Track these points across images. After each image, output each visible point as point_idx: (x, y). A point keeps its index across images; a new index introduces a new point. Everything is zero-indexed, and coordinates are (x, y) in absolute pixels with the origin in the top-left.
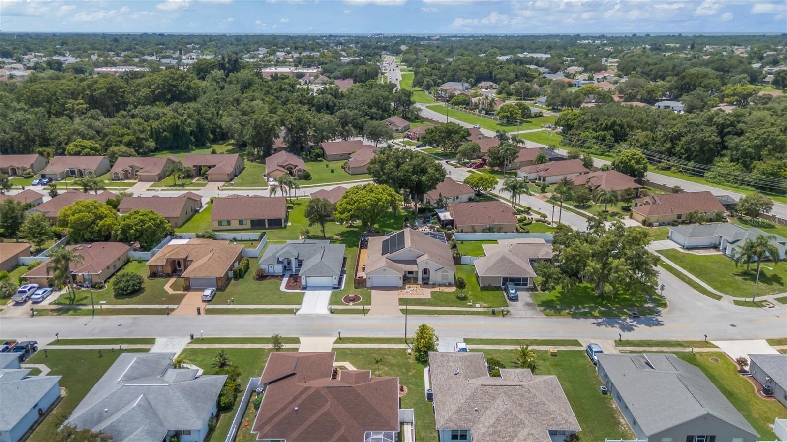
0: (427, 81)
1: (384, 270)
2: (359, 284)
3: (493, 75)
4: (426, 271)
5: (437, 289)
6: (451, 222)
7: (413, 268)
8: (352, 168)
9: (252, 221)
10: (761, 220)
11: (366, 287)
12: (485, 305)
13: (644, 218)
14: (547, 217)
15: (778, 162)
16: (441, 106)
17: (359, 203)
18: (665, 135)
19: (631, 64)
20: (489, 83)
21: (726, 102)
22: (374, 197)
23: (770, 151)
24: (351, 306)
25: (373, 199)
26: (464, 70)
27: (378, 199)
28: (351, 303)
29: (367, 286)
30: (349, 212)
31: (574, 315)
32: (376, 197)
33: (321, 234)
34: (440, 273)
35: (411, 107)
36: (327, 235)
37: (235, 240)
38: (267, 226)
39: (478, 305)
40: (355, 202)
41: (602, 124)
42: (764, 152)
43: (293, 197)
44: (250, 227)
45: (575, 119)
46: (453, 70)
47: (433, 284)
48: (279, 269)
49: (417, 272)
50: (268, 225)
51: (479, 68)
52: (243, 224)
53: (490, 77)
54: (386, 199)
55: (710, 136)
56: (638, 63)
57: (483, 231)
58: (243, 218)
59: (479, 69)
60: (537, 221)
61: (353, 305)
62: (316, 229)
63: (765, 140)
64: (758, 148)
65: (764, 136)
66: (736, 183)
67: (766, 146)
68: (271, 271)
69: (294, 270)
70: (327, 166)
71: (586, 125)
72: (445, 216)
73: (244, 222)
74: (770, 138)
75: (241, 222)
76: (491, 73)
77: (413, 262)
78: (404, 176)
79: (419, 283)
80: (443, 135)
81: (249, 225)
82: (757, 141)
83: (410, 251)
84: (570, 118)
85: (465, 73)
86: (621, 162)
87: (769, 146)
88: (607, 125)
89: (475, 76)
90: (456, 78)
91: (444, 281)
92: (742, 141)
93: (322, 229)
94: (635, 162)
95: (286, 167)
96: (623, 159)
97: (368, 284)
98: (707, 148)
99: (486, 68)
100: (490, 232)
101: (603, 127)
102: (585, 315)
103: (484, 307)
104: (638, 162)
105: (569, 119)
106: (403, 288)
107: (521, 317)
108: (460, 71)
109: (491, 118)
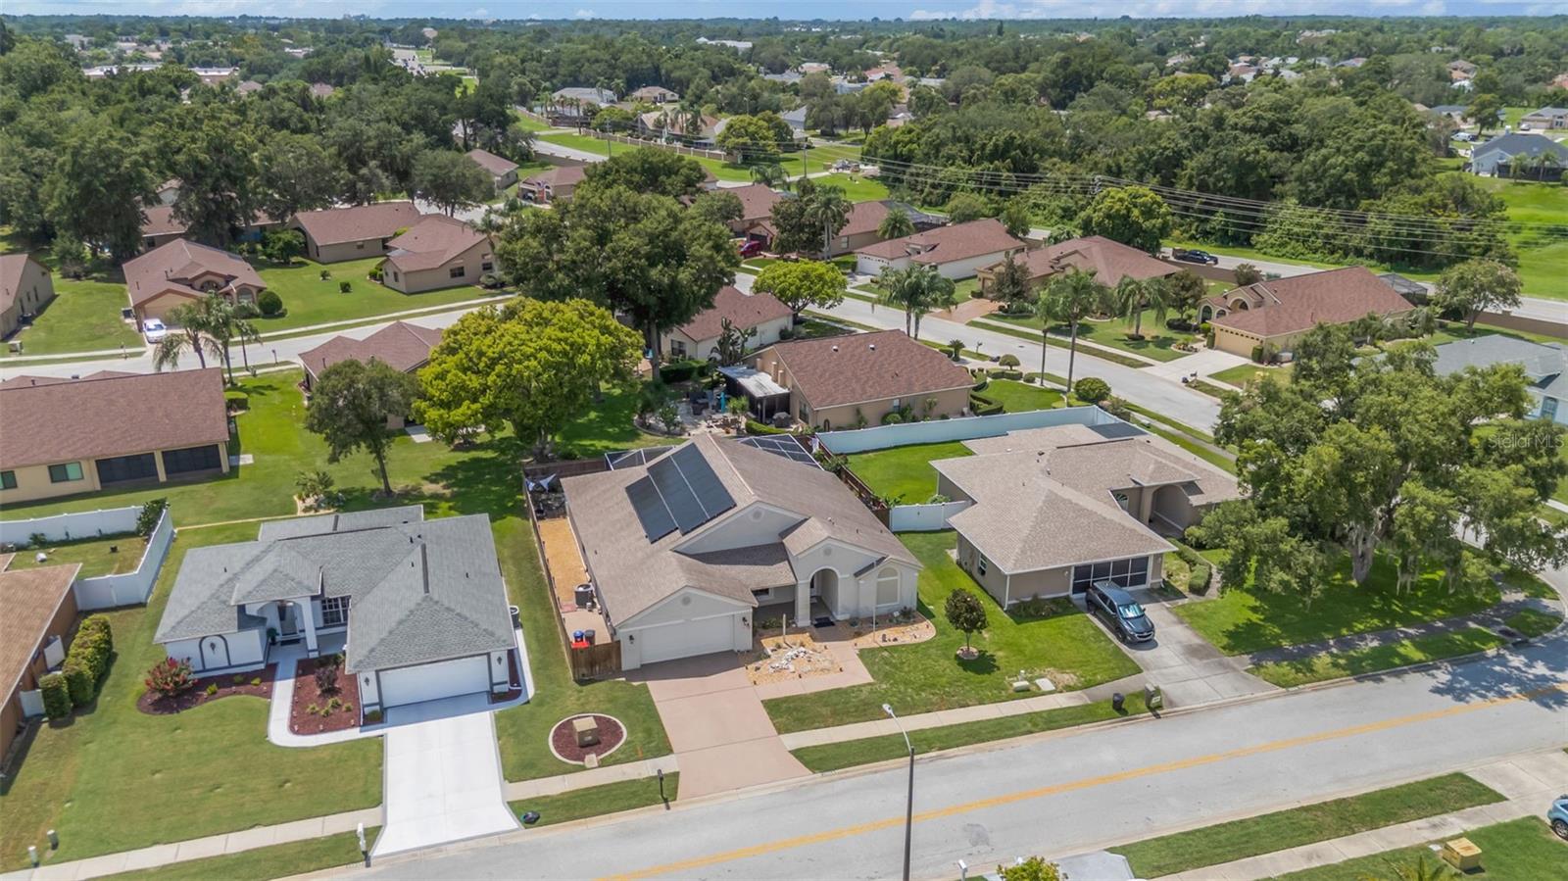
0: (520, 85)
1: (686, 601)
2: (592, 664)
3: (663, 72)
4: (824, 581)
5: (872, 640)
6: (782, 403)
7: (775, 575)
8: (405, 274)
9: (101, 464)
10: (1477, 325)
11: (618, 671)
12: (1068, 678)
13: (1256, 344)
14: (1017, 364)
15: (1419, 199)
16: (570, 135)
17: (509, 366)
18: (1141, 158)
19: (926, 52)
20: (657, 91)
21: (1159, 109)
22: (559, 340)
23: (1393, 173)
24: (595, 774)
25: (555, 345)
26: (597, 61)
27: (572, 345)
28: (591, 759)
29: (625, 667)
30: (475, 400)
31: (1360, 670)
32: (565, 340)
33: (373, 483)
34: (870, 581)
35: (510, 130)
36: (398, 484)
37: (40, 542)
38: (162, 477)
39: (1045, 684)
40: (494, 362)
41: (984, 146)
42: (1379, 179)
43: (240, 369)
44: (98, 487)
45: (911, 141)
46: (574, 62)
47: (853, 622)
48: (249, 647)
49: (792, 589)
50: (167, 472)
51: (630, 56)
52: (66, 479)
53: (655, 78)
54: (598, 345)
55: (1257, 152)
56: (940, 49)
57: (884, 420)
58: (64, 456)
59: (630, 61)
60: (996, 376)
61: (602, 764)
62: (356, 468)
63: (1376, 152)
64: (1364, 170)
65: (1378, 141)
66: (1332, 253)
67: (1381, 165)
68: (216, 659)
69: (312, 643)
70: (324, 275)
71: (945, 151)
72: (762, 384)
73: (72, 471)
74: (1389, 146)
75: (58, 472)
76: (657, 69)
77: (773, 552)
78: (627, 269)
79: (800, 624)
80: (636, 178)
81: (92, 482)
82: (1360, 155)
83: (757, 515)
84: (901, 138)
85: (599, 67)
86: (1108, 216)
87: (1390, 164)
88: (996, 146)
89: (621, 75)
90: (582, 78)
91: (884, 608)
92: (1326, 159)
93: (376, 466)
94: (1143, 213)
95: (198, 284)
96: (1111, 208)
97: (628, 662)
98: (1252, 178)
99: (645, 58)
100: (904, 419)
101: (987, 151)
102: (1383, 665)
103: (1069, 688)
104: (1148, 212)
105: (897, 143)
106: (757, 654)
107: (1211, 708)
108: (587, 64)
109: (704, 154)
